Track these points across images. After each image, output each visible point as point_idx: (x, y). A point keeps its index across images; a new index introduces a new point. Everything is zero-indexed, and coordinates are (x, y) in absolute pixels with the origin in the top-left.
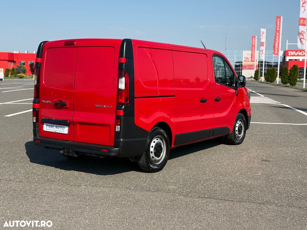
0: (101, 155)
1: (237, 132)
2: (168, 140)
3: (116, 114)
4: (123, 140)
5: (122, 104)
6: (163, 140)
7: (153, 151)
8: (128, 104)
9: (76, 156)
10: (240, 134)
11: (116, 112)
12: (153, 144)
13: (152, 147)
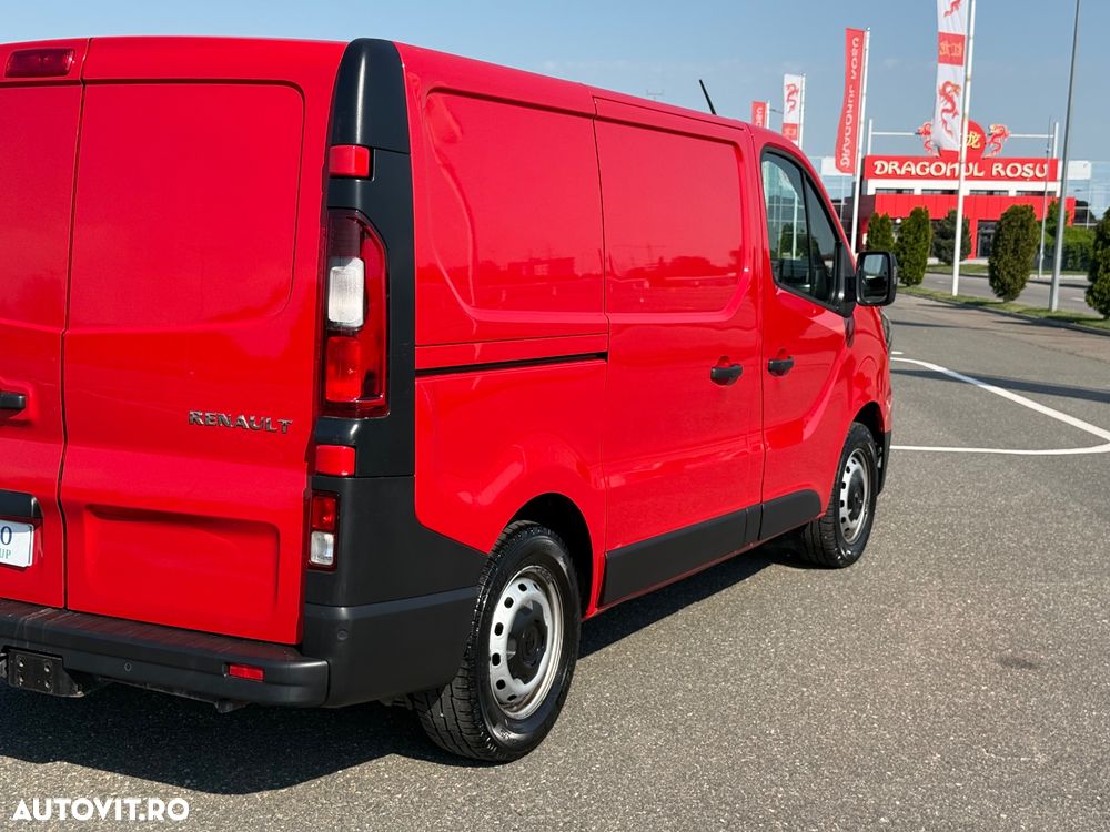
0: (224, 700)
1: (844, 512)
2: (574, 587)
3: (311, 471)
4: (349, 613)
5: (348, 411)
6: (551, 587)
7: (502, 652)
8: (380, 410)
9: (80, 694)
10: (854, 516)
11: (311, 456)
12: (503, 615)
13: (499, 630)
